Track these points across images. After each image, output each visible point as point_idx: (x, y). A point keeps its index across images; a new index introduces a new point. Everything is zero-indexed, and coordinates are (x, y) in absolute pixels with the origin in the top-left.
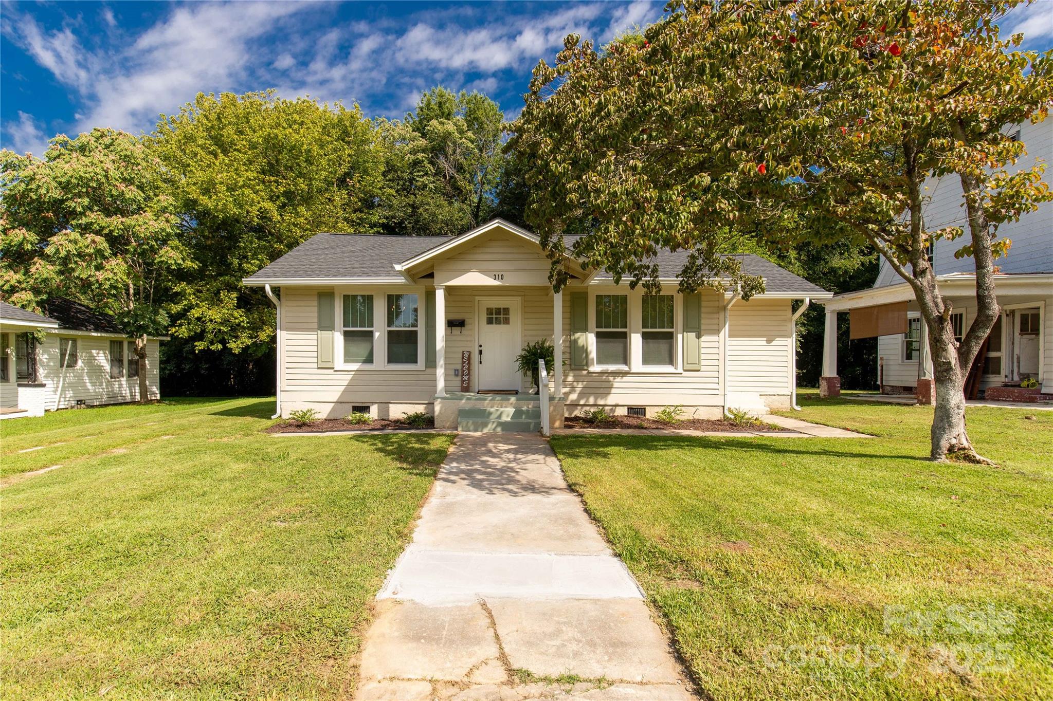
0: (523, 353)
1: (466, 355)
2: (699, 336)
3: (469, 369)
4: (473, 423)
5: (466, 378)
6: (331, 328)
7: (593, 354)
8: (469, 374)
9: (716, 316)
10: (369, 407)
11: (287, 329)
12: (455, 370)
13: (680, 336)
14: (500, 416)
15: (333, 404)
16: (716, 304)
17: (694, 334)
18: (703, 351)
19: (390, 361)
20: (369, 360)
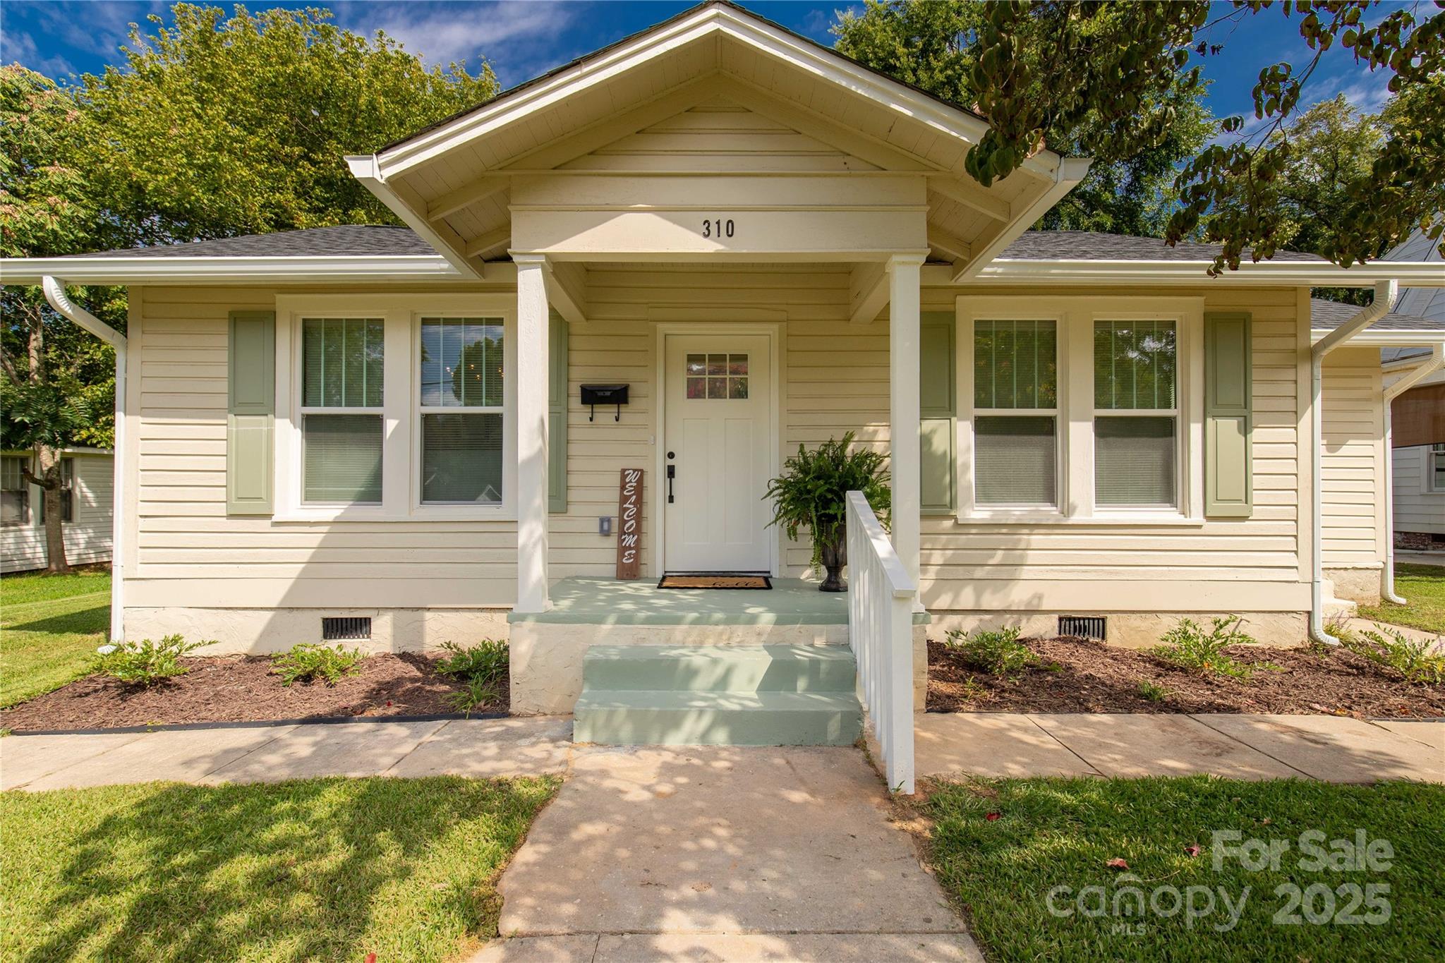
0: (788, 472)
1: (632, 479)
2: (1245, 429)
3: (639, 517)
4: (630, 714)
5: (630, 540)
6: (265, 406)
7: (968, 477)
8: (638, 531)
9: (1290, 375)
10: (367, 621)
11: (145, 411)
12: (602, 520)
13: (1195, 429)
14: (722, 683)
15: (269, 614)
16: (1290, 343)
17: (1233, 423)
18: (1256, 466)
19: (429, 494)
20: (373, 493)
